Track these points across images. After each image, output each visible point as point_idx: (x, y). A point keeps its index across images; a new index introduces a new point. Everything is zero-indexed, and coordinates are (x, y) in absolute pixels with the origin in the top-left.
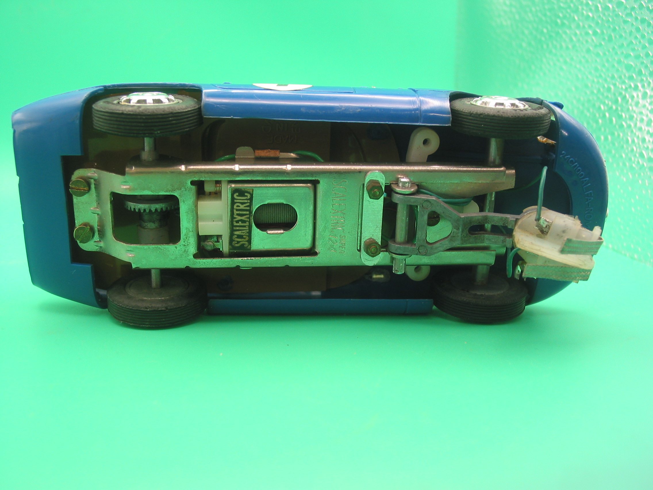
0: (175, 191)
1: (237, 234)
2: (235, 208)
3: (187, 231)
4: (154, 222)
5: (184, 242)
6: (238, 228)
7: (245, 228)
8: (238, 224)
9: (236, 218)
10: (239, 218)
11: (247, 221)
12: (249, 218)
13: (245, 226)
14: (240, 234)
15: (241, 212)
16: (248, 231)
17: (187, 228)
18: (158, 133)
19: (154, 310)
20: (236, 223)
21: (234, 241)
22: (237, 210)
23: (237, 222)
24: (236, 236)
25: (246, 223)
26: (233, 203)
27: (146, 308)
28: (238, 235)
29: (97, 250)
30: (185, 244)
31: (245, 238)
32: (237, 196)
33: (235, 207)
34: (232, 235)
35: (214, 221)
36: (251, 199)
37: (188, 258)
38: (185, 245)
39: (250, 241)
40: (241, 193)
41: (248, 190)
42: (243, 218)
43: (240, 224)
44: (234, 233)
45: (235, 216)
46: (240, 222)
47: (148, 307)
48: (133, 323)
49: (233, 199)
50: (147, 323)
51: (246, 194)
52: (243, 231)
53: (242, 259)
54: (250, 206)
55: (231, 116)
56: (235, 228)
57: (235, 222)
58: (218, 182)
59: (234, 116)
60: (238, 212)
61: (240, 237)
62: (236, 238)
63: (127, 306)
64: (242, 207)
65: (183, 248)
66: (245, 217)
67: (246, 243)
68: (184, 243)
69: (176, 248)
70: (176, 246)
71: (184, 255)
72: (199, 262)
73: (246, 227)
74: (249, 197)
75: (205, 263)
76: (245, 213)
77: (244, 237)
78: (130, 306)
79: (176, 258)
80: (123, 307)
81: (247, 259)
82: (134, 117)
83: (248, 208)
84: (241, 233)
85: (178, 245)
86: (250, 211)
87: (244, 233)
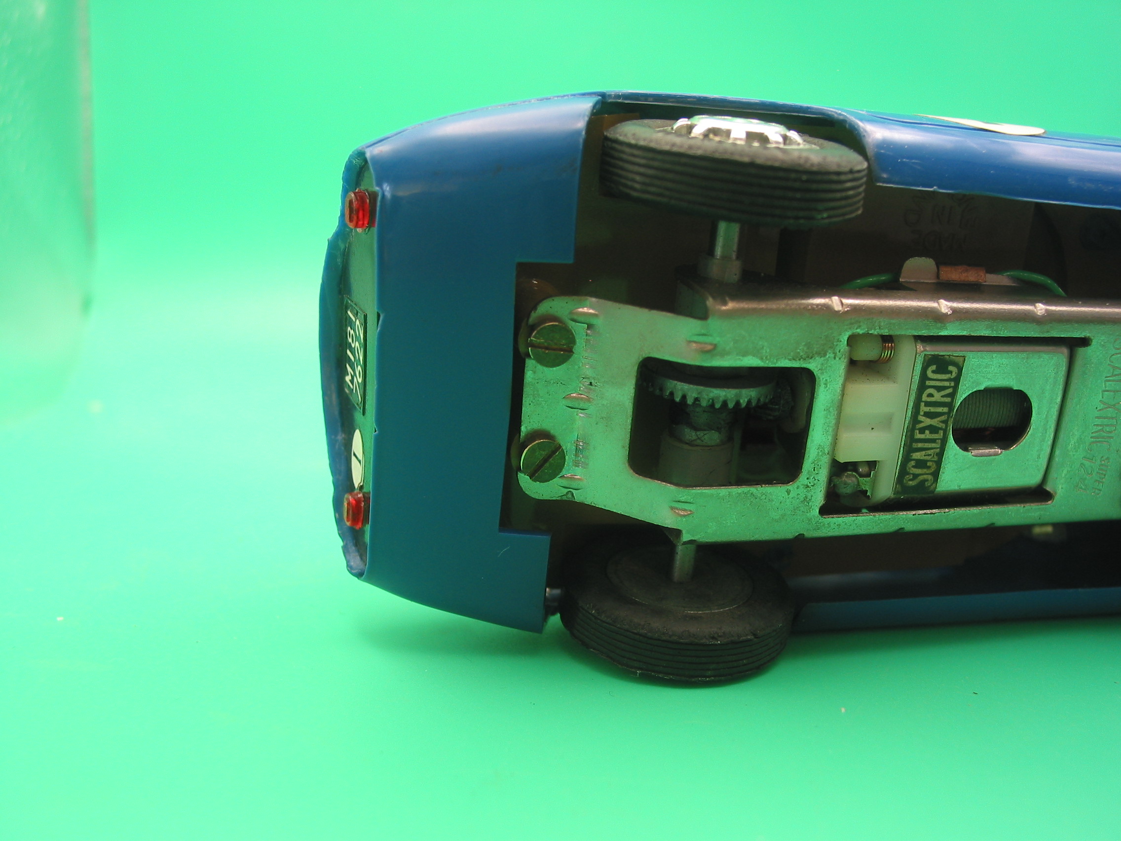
0: (812, 358)
1: (916, 458)
2: (923, 400)
3: (818, 453)
4: (718, 430)
5: (808, 479)
6: (920, 445)
7: (933, 445)
8: (922, 436)
9: (921, 422)
10: (928, 422)
11: (941, 429)
12: (945, 422)
13: (933, 441)
14: (922, 458)
15: (933, 409)
16: (938, 450)
17: (820, 445)
18: (823, 218)
19: (733, 642)
20: (920, 433)
21: (908, 474)
22: (927, 404)
23: (922, 431)
24: (913, 463)
25: (937, 433)
26: (922, 387)
27: (713, 638)
28: (918, 461)
29: (565, 498)
30: (809, 484)
31: (929, 467)
32: (933, 372)
33: (924, 398)
34: (906, 459)
35: (872, 429)
36: (957, 380)
37: (808, 514)
38: (808, 486)
39: (936, 475)
40: (941, 364)
41: (957, 359)
42: (934, 422)
43: (927, 435)
44: (911, 456)
45: (921, 418)
46: (927, 432)
47: (716, 636)
48: (673, 674)
49: (924, 377)
50: (709, 673)
51: (951, 368)
52: (929, 452)
53: (913, 515)
54: (953, 395)
55: (932, 187)
56: (915, 445)
57: (918, 431)
58: (887, 339)
59: (939, 187)
60: (927, 409)
61: (921, 464)
62: (913, 467)
63: (664, 634)
64: (938, 397)
65: (802, 492)
66: (939, 419)
67: (930, 477)
68: (806, 482)
69: (788, 492)
70: (788, 488)
71: (802, 509)
72: (828, 524)
73: (937, 443)
74: (954, 375)
75: (839, 525)
76: (940, 410)
77: (929, 464)
78: (670, 633)
79: (783, 516)
80: (651, 638)
81: (925, 514)
82: (781, 174)
83: (948, 400)
84: (925, 456)
85: (791, 487)
86: (950, 406)
87: (931, 455)
